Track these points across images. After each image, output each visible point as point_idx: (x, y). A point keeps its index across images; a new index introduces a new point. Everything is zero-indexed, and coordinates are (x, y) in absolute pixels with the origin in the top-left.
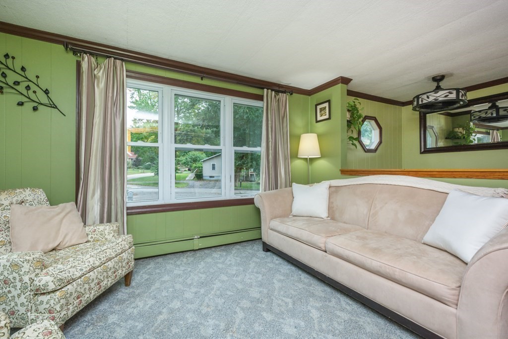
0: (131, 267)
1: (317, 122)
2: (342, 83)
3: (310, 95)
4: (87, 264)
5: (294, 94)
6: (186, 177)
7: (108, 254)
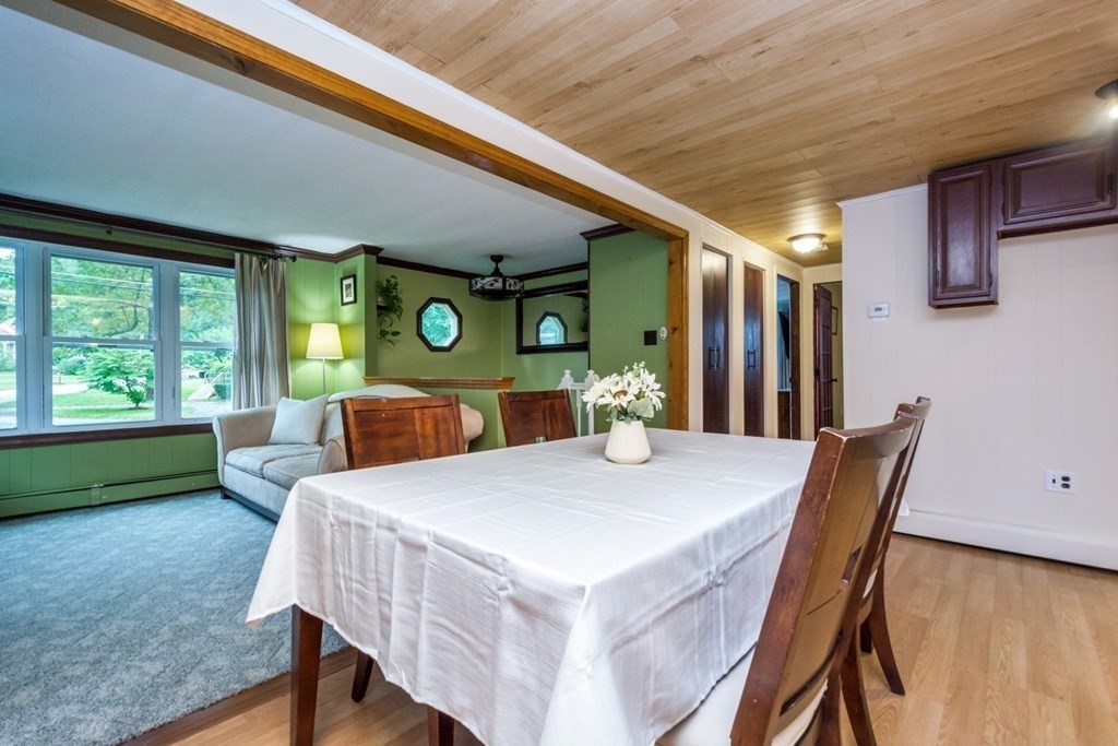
1: (343, 304)
2: (365, 252)
3: (335, 262)
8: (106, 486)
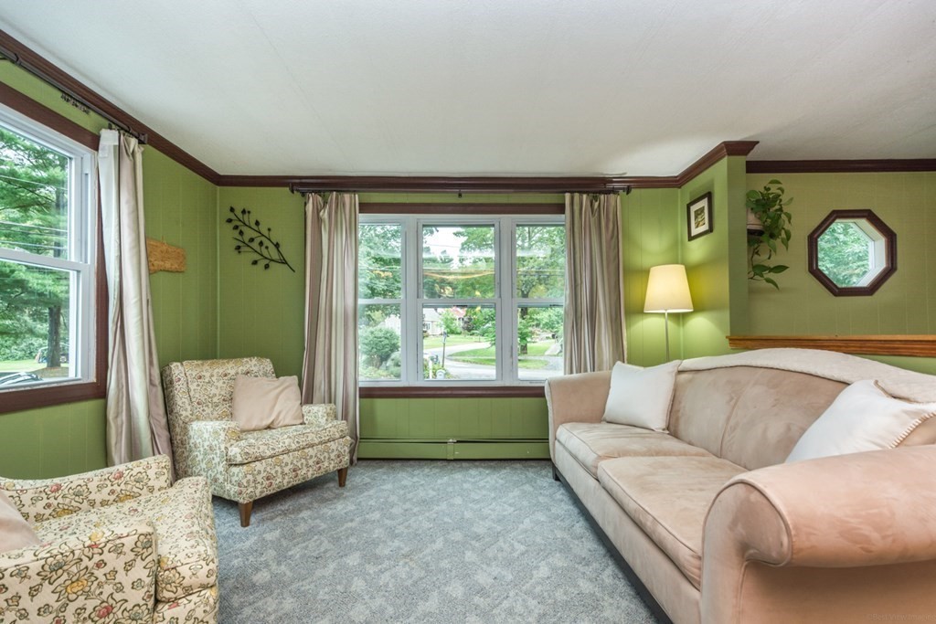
0: (343, 463)
1: (691, 238)
2: (729, 155)
3: (680, 187)
4: (281, 444)
5: (633, 191)
6: (546, 351)
7: (309, 438)
8: (458, 442)
